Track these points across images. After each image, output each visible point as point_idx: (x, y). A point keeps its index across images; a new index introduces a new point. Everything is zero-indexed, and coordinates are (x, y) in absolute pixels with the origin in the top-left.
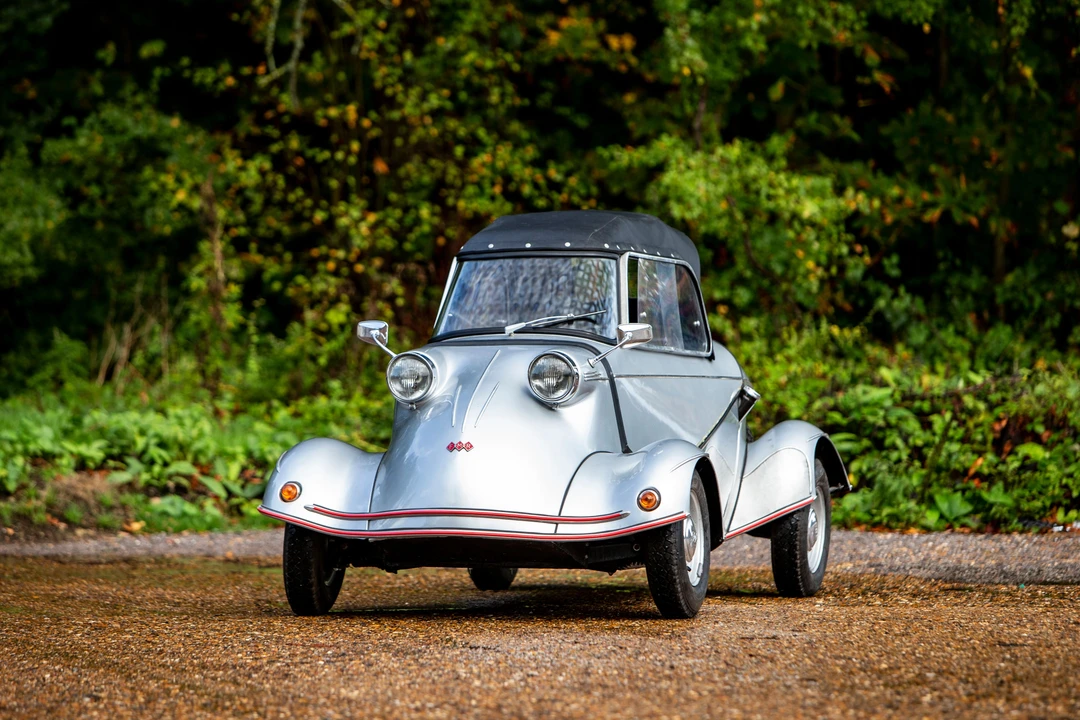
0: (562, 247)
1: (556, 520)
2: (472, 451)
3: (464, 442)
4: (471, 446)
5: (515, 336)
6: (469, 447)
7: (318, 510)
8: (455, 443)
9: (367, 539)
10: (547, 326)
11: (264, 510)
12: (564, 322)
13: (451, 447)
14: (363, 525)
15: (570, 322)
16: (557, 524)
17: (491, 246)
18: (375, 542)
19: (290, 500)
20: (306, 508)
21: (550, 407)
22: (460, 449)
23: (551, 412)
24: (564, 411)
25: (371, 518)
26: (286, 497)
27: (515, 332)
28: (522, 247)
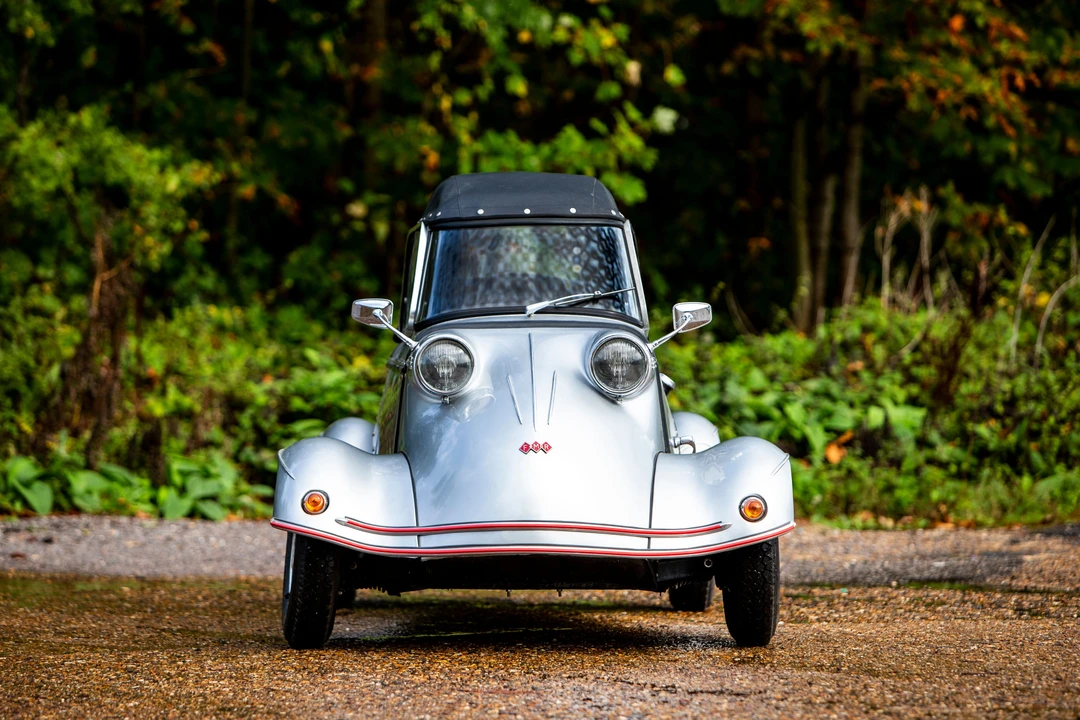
0: (566, 213)
1: (648, 534)
2: (550, 452)
3: (541, 443)
4: (550, 447)
5: (535, 318)
6: (546, 448)
7: (352, 523)
8: (530, 443)
9: (420, 558)
10: (571, 306)
11: (277, 522)
12: (586, 302)
13: (525, 448)
14: (411, 542)
15: (594, 300)
16: (649, 538)
17: (481, 212)
18: (429, 561)
19: (315, 513)
20: (337, 521)
21: (613, 400)
22: (535, 450)
23: (614, 406)
24: (624, 404)
25: (420, 533)
26: (309, 507)
27: (537, 313)
28: (520, 213)
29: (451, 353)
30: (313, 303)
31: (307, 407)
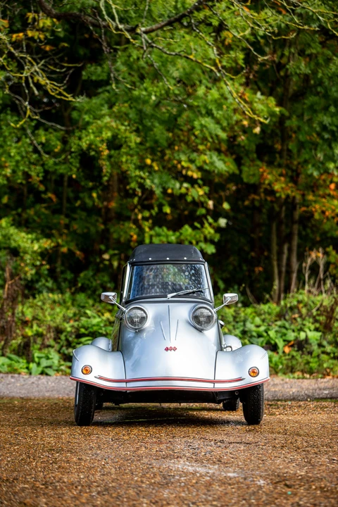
0: (183, 259)
2: (176, 351)
3: (173, 347)
5: (171, 299)
6: (175, 349)
7: (101, 378)
8: (169, 347)
9: (126, 391)
10: (185, 294)
11: (73, 377)
12: (190, 293)
13: (167, 349)
14: (123, 385)
15: (193, 292)
16: (214, 383)
17: (150, 259)
19: (87, 374)
20: (95, 377)
21: (200, 331)
22: (171, 350)
23: (201, 333)
24: (205, 332)
25: (127, 381)
26: (84, 372)
27: (171, 297)
28: (165, 259)
29: (139, 313)
30: (89, 292)
31: (86, 332)
